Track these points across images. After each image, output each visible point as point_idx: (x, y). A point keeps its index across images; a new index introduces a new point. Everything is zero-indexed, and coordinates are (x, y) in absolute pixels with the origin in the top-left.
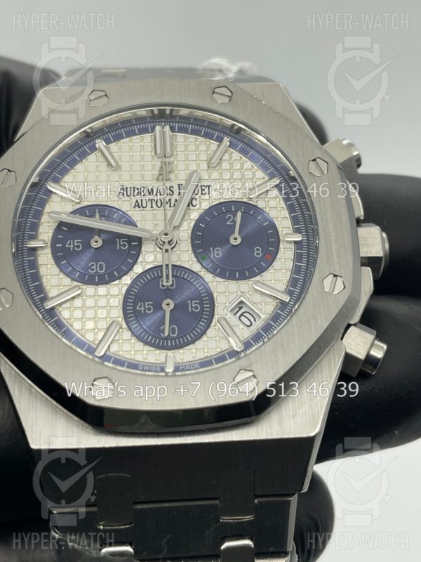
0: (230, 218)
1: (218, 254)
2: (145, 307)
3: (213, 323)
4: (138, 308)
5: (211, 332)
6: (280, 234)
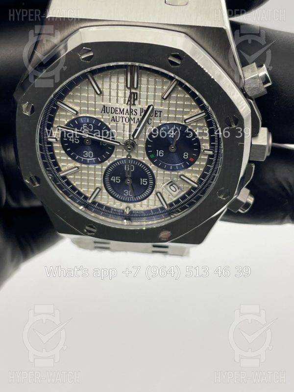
1: (161, 154)
2: (116, 179)
3: (154, 193)
4: (112, 179)
5: (152, 197)
6: (201, 147)
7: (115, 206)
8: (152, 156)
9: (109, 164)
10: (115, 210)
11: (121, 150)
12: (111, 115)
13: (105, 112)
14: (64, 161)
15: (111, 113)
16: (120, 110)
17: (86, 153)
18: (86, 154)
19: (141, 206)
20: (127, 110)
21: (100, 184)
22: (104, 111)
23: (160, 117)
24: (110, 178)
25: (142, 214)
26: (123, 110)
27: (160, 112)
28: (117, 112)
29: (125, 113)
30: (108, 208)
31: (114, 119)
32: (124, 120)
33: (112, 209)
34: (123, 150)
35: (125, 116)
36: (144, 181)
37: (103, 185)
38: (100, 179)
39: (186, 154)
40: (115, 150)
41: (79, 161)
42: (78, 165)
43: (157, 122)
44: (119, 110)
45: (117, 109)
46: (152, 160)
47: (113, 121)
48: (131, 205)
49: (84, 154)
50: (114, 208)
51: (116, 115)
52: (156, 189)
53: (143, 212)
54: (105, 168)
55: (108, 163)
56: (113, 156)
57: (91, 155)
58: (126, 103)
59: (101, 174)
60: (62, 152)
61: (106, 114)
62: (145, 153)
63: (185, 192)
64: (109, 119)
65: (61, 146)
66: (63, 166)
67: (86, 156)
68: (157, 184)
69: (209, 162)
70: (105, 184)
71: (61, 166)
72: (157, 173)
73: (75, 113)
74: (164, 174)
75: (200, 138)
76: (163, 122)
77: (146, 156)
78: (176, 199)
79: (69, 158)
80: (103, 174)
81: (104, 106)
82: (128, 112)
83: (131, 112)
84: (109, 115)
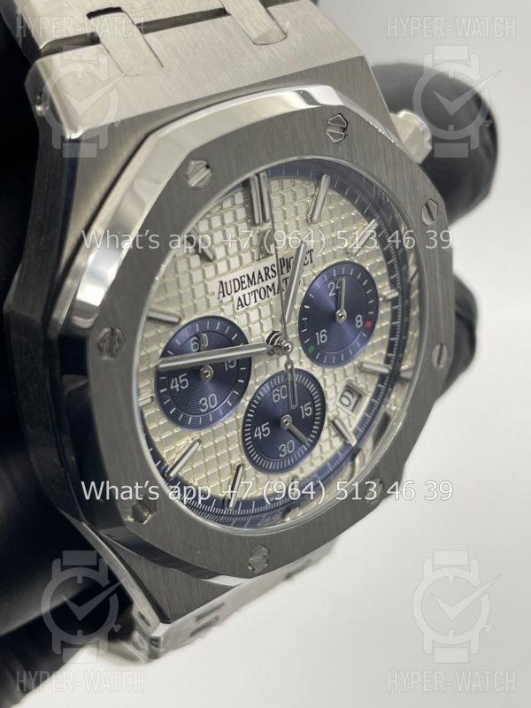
0: (332, 286)
1: (324, 339)
2: (263, 431)
3: (326, 423)
4: (256, 435)
5: (325, 434)
6: (379, 292)
8: (312, 349)
9: (247, 403)
11: (262, 363)
12: (236, 296)
13: (224, 296)
14: (168, 441)
15: (236, 291)
16: (249, 278)
17: (203, 401)
18: (205, 404)
19: (312, 464)
20: (260, 273)
21: (238, 458)
22: (223, 292)
24: (252, 435)
25: (315, 479)
30: (260, 502)
31: (242, 304)
34: (265, 362)
36: (306, 409)
37: (244, 457)
38: (236, 446)
39: (359, 319)
40: (253, 368)
41: (195, 426)
42: (196, 434)
43: (308, 274)
44: (246, 279)
46: (311, 357)
47: (240, 307)
48: (295, 471)
49: (201, 406)
52: (330, 415)
53: (315, 475)
54: (240, 416)
55: (245, 401)
56: (251, 382)
57: (213, 403)
58: (256, 258)
59: (235, 433)
60: (161, 423)
61: (228, 298)
62: (300, 348)
63: (370, 395)
64: (233, 306)
65: (158, 410)
66: (169, 454)
67: (204, 408)
68: (327, 401)
69: (394, 315)
70: (247, 452)
71: (164, 456)
72: (325, 380)
73: (176, 320)
74: (335, 375)
75: (374, 275)
76: (316, 271)
77: (303, 354)
78: (359, 416)
79: (177, 430)
80: (240, 431)
81: (221, 282)
82: (261, 277)
83: (267, 274)
84: (232, 297)
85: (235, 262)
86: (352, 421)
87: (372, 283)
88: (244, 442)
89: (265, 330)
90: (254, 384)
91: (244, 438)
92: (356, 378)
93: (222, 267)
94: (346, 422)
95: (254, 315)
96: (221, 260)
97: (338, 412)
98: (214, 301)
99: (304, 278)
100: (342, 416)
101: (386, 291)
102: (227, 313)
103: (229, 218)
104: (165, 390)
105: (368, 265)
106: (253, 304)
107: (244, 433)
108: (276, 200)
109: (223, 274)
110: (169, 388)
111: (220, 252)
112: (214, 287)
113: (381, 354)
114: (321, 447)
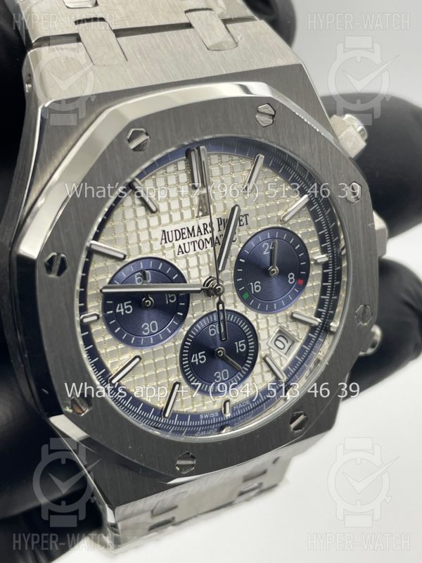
0: (266, 246)
1: (257, 289)
2: (199, 358)
3: (258, 360)
4: (192, 361)
5: (257, 368)
6: (310, 257)
7: (205, 409)
8: (246, 296)
9: (185, 333)
10: (207, 416)
11: (199, 301)
12: (177, 244)
13: (166, 242)
14: (112, 354)
15: (177, 240)
16: (188, 231)
17: (146, 326)
18: (147, 328)
20: (199, 228)
21: (176, 377)
22: (165, 239)
23: (247, 224)
24: (189, 360)
25: (247, 406)
26: (193, 229)
27: (246, 215)
28: (184, 237)
29: (196, 235)
30: (195, 417)
31: (182, 250)
32: (196, 245)
33: (201, 416)
34: (202, 301)
35: (197, 239)
36: (240, 346)
37: (181, 377)
38: (175, 366)
39: (291, 276)
40: (190, 305)
41: (137, 345)
42: (137, 353)
43: (243, 234)
44: (186, 231)
45: (184, 230)
46: (246, 302)
47: (180, 253)
49: (143, 329)
50: (204, 413)
51: (184, 241)
52: (262, 353)
53: (247, 403)
54: (179, 342)
55: (183, 331)
56: (189, 316)
57: (154, 329)
58: (196, 215)
59: (174, 356)
60: (106, 339)
61: (169, 245)
62: (235, 293)
63: (302, 341)
64: (174, 251)
65: (104, 327)
66: (113, 364)
67: (146, 331)
68: (260, 342)
69: (325, 278)
70: (184, 374)
71: (108, 365)
72: (258, 323)
73: (122, 256)
74: (267, 321)
75: (306, 241)
76: (252, 232)
77: (238, 299)
78: (290, 358)
79: (121, 346)
80: (178, 355)
81: (164, 231)
82: (200, 231)
83: (205, 229)
84: (173, 244)
85: (176, 217)
86: (284, 362)
87: (304, 249)
88: (182, 365)
89: (203, 274)
90: (192, 317)
91: (181, 361)
92: (288, 326)
93: (165, 219)
94: (278, 362)
95: (193, 262)
96: (164, 213)
97: (270, 352)
98: (157, 246)
99: (239, 237)
100: (274, 355)
101: (317, 255)
102: (169, 257)
103: (172, 180)
104: (112, 312)
105: (301, 232)
106: (192, 252)
107: (181, 357)
108: (215, 170)
109: (166, 225)
110: (115, 311)
111: (163, 207)
112: (157, 234)
113: (312, 308)
114: (253, 379)
